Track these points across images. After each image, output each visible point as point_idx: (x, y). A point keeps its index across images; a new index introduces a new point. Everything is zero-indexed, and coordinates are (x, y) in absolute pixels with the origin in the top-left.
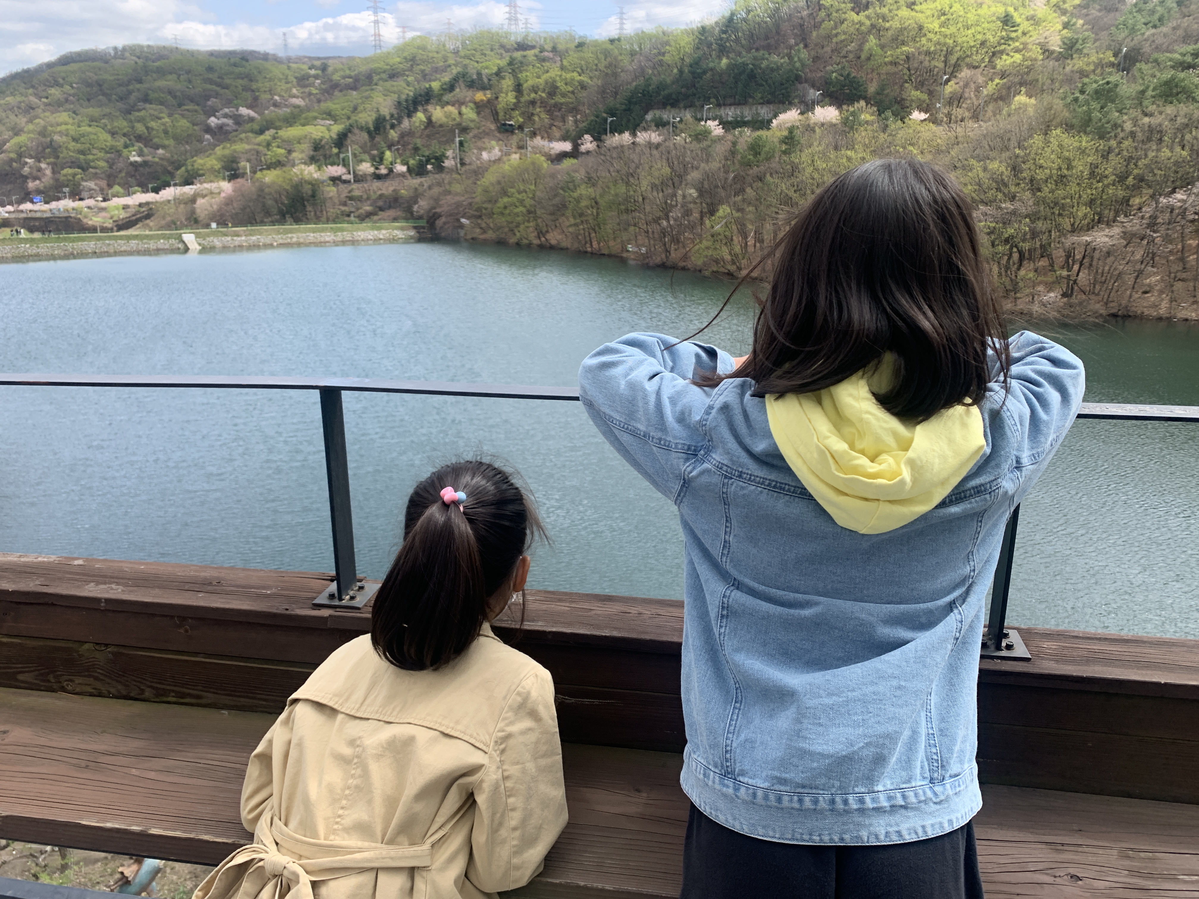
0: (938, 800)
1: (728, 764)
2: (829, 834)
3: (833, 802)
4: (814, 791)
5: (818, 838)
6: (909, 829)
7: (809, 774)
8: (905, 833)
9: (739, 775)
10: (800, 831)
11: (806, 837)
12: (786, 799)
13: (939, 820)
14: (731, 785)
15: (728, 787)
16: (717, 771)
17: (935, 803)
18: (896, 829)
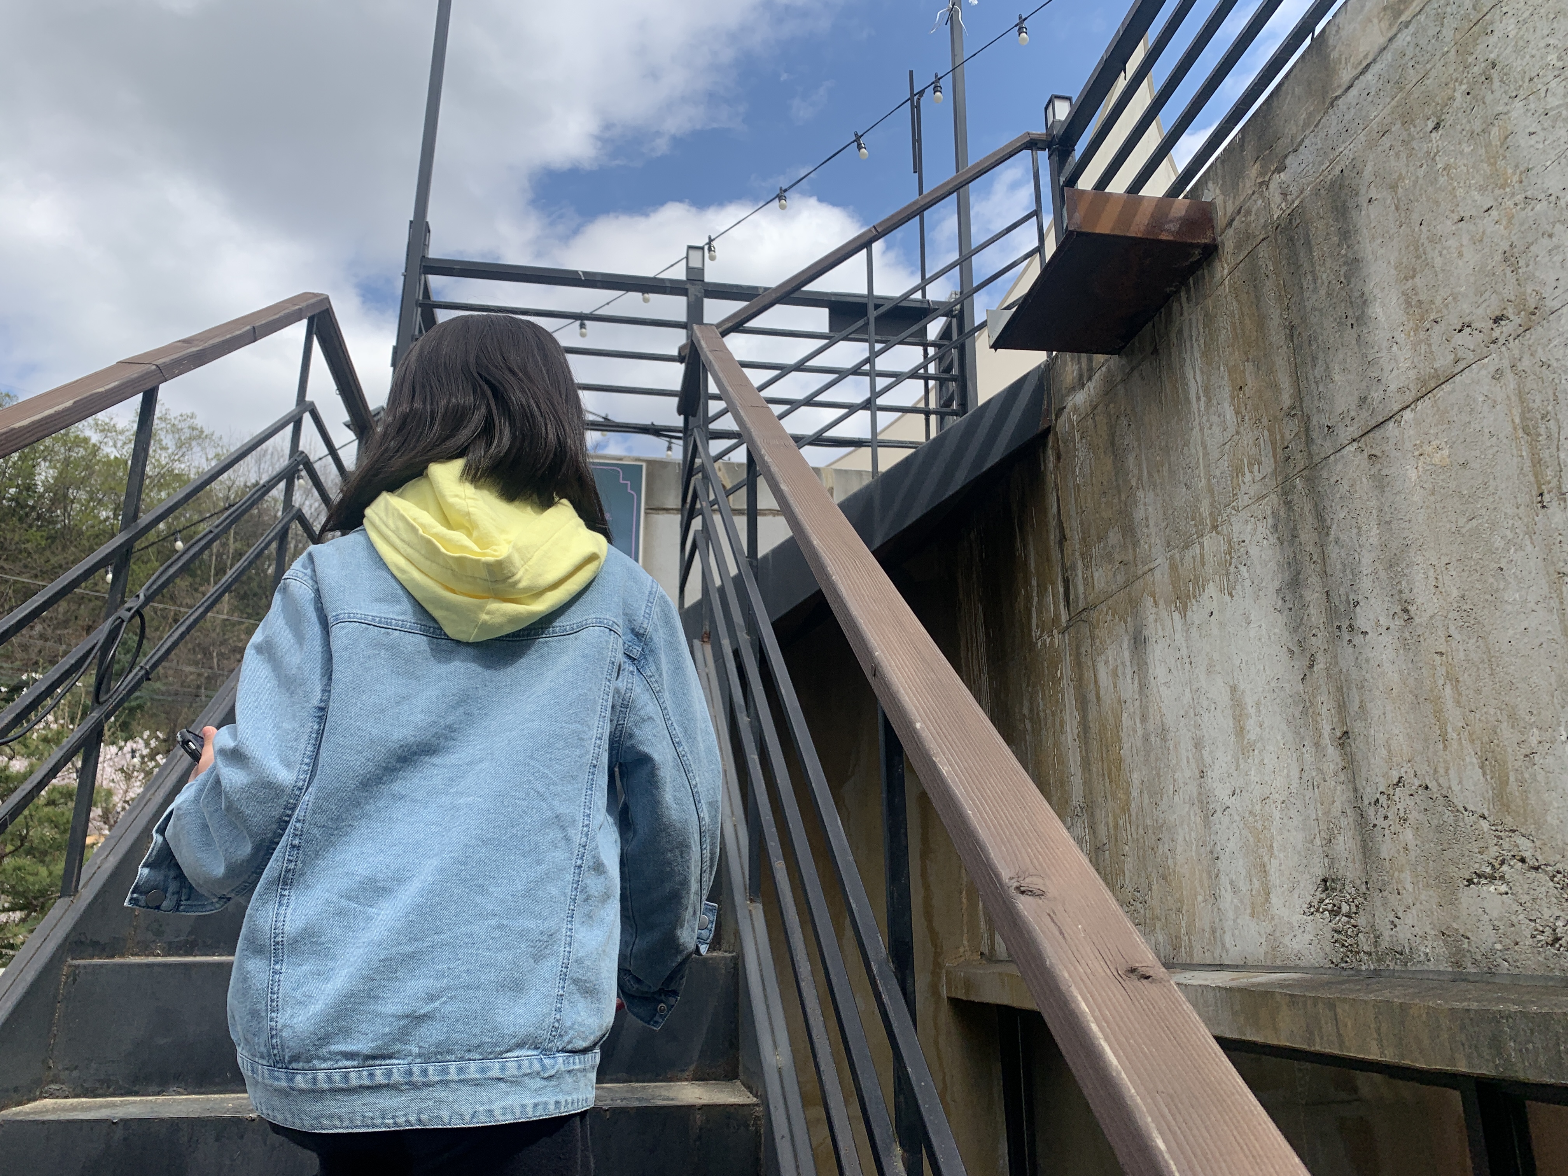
0: (546, 1075)
1: (275, 1052)
2: (405, 1115)
3: (410, 1073)
4: (387, 1062)
5: (391, 1121)
6: (504, 1108)
7: (380, 1042)
8: (497, 1113)
9: (290, 1062)
10: (371, 1114)
11: (378, 1121)
12: (353, 1075)
13: (544, 1099)
14: (283, 1076)
15: (278, 1079)
16: (265, 1063)
17: (543, 1078)
18: (487, 1107)
